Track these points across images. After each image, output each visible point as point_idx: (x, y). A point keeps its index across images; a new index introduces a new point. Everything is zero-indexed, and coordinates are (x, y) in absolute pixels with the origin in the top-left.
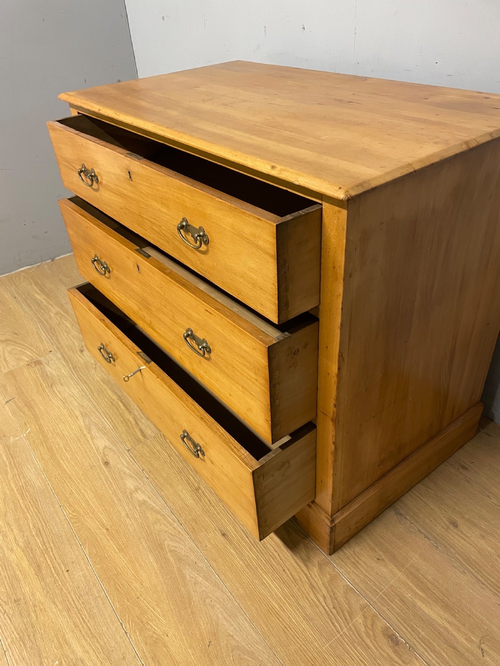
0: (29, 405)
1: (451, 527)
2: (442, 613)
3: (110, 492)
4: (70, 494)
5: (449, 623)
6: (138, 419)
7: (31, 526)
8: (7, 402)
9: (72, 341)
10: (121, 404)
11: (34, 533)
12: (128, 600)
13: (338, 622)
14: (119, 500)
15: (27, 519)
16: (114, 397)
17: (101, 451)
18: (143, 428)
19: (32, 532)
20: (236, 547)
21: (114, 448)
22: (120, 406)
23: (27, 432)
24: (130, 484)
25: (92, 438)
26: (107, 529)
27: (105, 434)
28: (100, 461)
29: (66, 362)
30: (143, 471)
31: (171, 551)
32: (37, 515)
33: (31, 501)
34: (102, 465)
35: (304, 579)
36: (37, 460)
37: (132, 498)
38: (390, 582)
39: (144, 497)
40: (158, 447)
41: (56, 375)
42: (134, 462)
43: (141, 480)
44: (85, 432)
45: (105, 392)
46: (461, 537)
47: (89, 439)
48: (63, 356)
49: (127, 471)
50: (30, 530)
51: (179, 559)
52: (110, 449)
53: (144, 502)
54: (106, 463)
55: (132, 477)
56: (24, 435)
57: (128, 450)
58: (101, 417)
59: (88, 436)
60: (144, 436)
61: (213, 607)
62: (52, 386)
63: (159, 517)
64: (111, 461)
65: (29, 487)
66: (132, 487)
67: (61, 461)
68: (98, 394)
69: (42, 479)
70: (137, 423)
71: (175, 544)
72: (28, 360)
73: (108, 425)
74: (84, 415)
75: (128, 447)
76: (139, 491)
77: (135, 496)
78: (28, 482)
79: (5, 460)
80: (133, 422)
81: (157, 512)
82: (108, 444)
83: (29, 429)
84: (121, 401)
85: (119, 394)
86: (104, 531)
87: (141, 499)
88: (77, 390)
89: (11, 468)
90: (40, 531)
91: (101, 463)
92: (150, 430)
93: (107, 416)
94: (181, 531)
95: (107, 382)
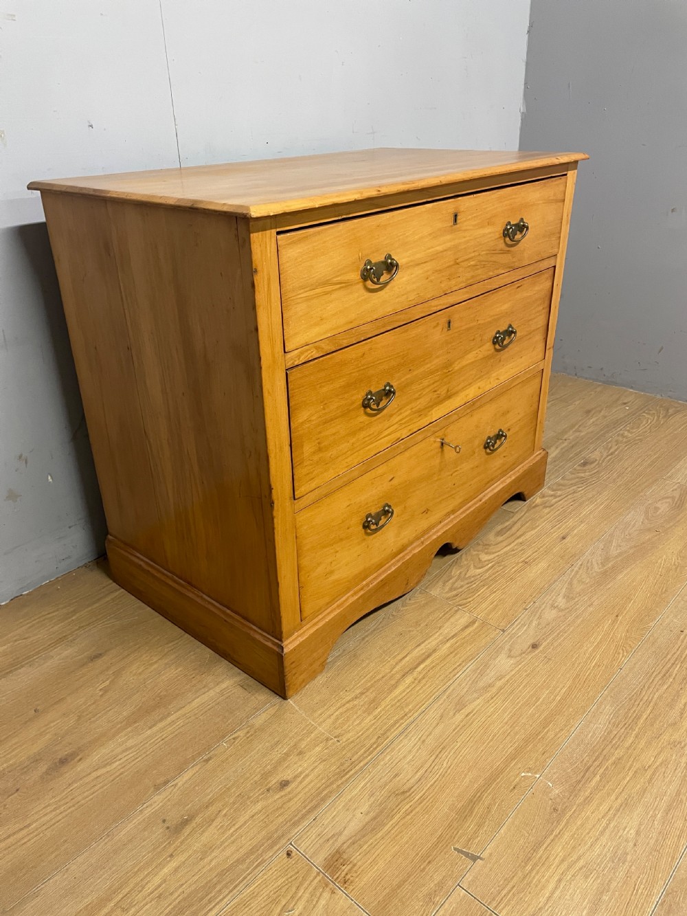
0: (465, 811)
3: (571, 630)
4: (599, 666)
6: (445, 638)
7: (665, 687)
8: (474, 858)
9: (245, 823)
10: (422, 666)
11: (671, 680)
13: (590, 483)
14: (577, 617)
15: (660, 697)
16: (409, 680)
17: (518, 658)
18: (459, 628)
19: (671, 682)
20: (570, 530)
21: (507, 647)
22: (426, 666)
23: (530, 774)
24: (551, 615)
25: (500, 678)
26: (617, 616)
27: (487, 666)
28: (534, 654)
29: (324, 800)
30: (527, 609)
31: (604, 566)
32: (649, 688)
33: (637, 703)
34: (541, 648)
35: (571, 496)
36: (573, 729)
37: (568, 608)
39: (560, 599)
40: (487, 603)
41: (372, 799)
42: (518, 621)
43: (540, 607)
44: (494, 690)
47: (504, 680)
48: (309, 812)
49: (535, 622)
50: (670, 686)
51: (607, 559)
52: (510, 650)
53: (566, 597)
54: (534, 646)
55: (541, 616)
56: (538, 776)
57: (503, 631)
58: (457, 682)
59: (499, 684)
60: (473, 622)
61: (630, 535)
62: (404, 793)
63: (575, 582)
64: (529, 643)
65: (620, 718)
66: (554, 611)
67: (558, 698)
68: (407, 705)
69: (598, 708)
70: (453, 637)
71: (596, 564)
72: (326, 895)
73: (471, 666)
74: (460, 705)
75: (499, 633)
76: (556, 605)
77: (563, 607)
78: (614, 723)
79: (598, 778)
80: (452, 641)
81: (571, 584)
82: (503, 656)
83: (523, 774)
84: (415, 668)
85: (398, 676)
86: (620, 618)
87: (564, 600)
88: (406, 741)
89: (606, 759)
90: (665, 675)
91: (537, 652)
92: (462, 619)
93: (452, 674)
94: (580, 563)
95: (374, 703)
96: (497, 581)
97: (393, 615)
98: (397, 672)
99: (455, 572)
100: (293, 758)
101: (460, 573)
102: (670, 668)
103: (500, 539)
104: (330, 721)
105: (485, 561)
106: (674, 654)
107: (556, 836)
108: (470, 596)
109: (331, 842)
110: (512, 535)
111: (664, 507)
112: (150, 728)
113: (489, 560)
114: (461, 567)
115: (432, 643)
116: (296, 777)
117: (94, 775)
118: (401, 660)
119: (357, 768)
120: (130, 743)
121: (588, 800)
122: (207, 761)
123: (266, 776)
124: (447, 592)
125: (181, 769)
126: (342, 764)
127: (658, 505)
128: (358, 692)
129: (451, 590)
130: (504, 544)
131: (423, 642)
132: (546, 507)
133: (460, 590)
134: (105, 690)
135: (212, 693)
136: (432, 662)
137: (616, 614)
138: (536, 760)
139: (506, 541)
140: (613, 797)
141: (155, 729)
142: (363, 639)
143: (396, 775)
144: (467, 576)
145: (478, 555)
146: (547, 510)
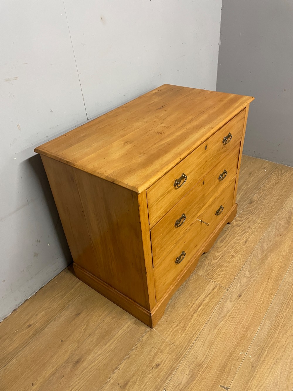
0: (223, 369)
3: (252, 287)
4: (264, 303)
6: (206, 295)
7: (288, 310)
8: (227, 389)
9: (147, 382)
10: (200, 309)
11: (289, 307)
13: (254, 212)
14: (254, 281)
15: (286, 315)
16: (196, 315)
17: (234, 302)
18: (211, 290)
19: (290, 308)
20: (248, 238)
21: (230, 297)
22: (201, 309)
23: (243, 353)
24: (244, 280)
25: (228, 312)
26: (269, 279)
27: (223, 306)
28: (240, 300)
29: (173, 370)
30: (235, 278)
31: (262, 255)
32: (282, 311)
33: (278, 319)
34: (242, 297)
35: (247, 220)
36: (256, 332)
37: (250, 277)
39: (247, 273)
40: (220, 277)
41: (189, 369)
42: (233, 284)
43: (240, 277)
44: (227, 317)
45: (194, 324)
47: (230, 312)
48: (168, 376)
49: (239, 285)
50: (289, 310)
51: (263, 251)
52: (231, 299)
53: (249, 271)
54: (240, 296)
55: (240, 281)
56: (246, 353)
57: (228, 290)
58: (213, 315)
59: (228, 314)
60: (216, 286)
61: (271, 238)
62: (200, 365)
63: (252, 263)
64: (238, 294)
65: (272, 325)
66: (245, 279)
67: (250, 319)
68: (197, 327)
69: (265, 322)
70: (210, 294)
71: (259, 254)
73: (218, 307)
74: (216, 325)
75: (226, 291)
76: (246, 275)
77: (248, 276)
78: (271, 328)
79: (266, 352)
80: (209, 296)
81: (250, 265)
82: (228, 301)
83: (241, 353)
84: (197, 310)
85: (191, 314)
86: (270, 280)
87: (249, 273)
88: (198, 343)
89: (269, 344)
90: (287, 305)
91: (241, 298)
92: (211, 285)
93: (211, 312)
94: (253, 254)
95: (184, 328)
96: (223, 266)
97: (186, 286)
98: (191, 312)
99: (207, 262)
100: (159, 354)
101: (209, 263)
102: (289, 302)
103: (222, 244)
104: (170, 336)
105: (217, 256)
106: (290, 294)
107: (254, 377)
108: (213, 274)
109: (178, 387)
110: (226, 242)
111: (283, 223)
112: (105, 345)
113: (219, 256)
114: (208, 260)
115: (202, 297)
116: (162, 362)
117: (89, 367)
118: (192, 306)
119: (183, 356)
120: (100, 352)
121: (264, 362)
122: (129, 358)
123: (151, 362)
124: (205, 273)
125: (120, 362)
126: (177, 355)
127: (280, 222)
128: (178, 322)
129: (206, 271)
130: (223, 247)
131: (199, 298)
132: (238, 227)
133: (210, 271)
134: (85, 330)
135: (125, 328)
136: (203, 307)
137: (268, 278)
138: (245, 346)
139: (225, 245)
140: (272, 359)
141: (107, 345)
142: (176, 298)
143: (197, 358)
144: (211, 264)
145: (214, 253)
146: (238, 228)
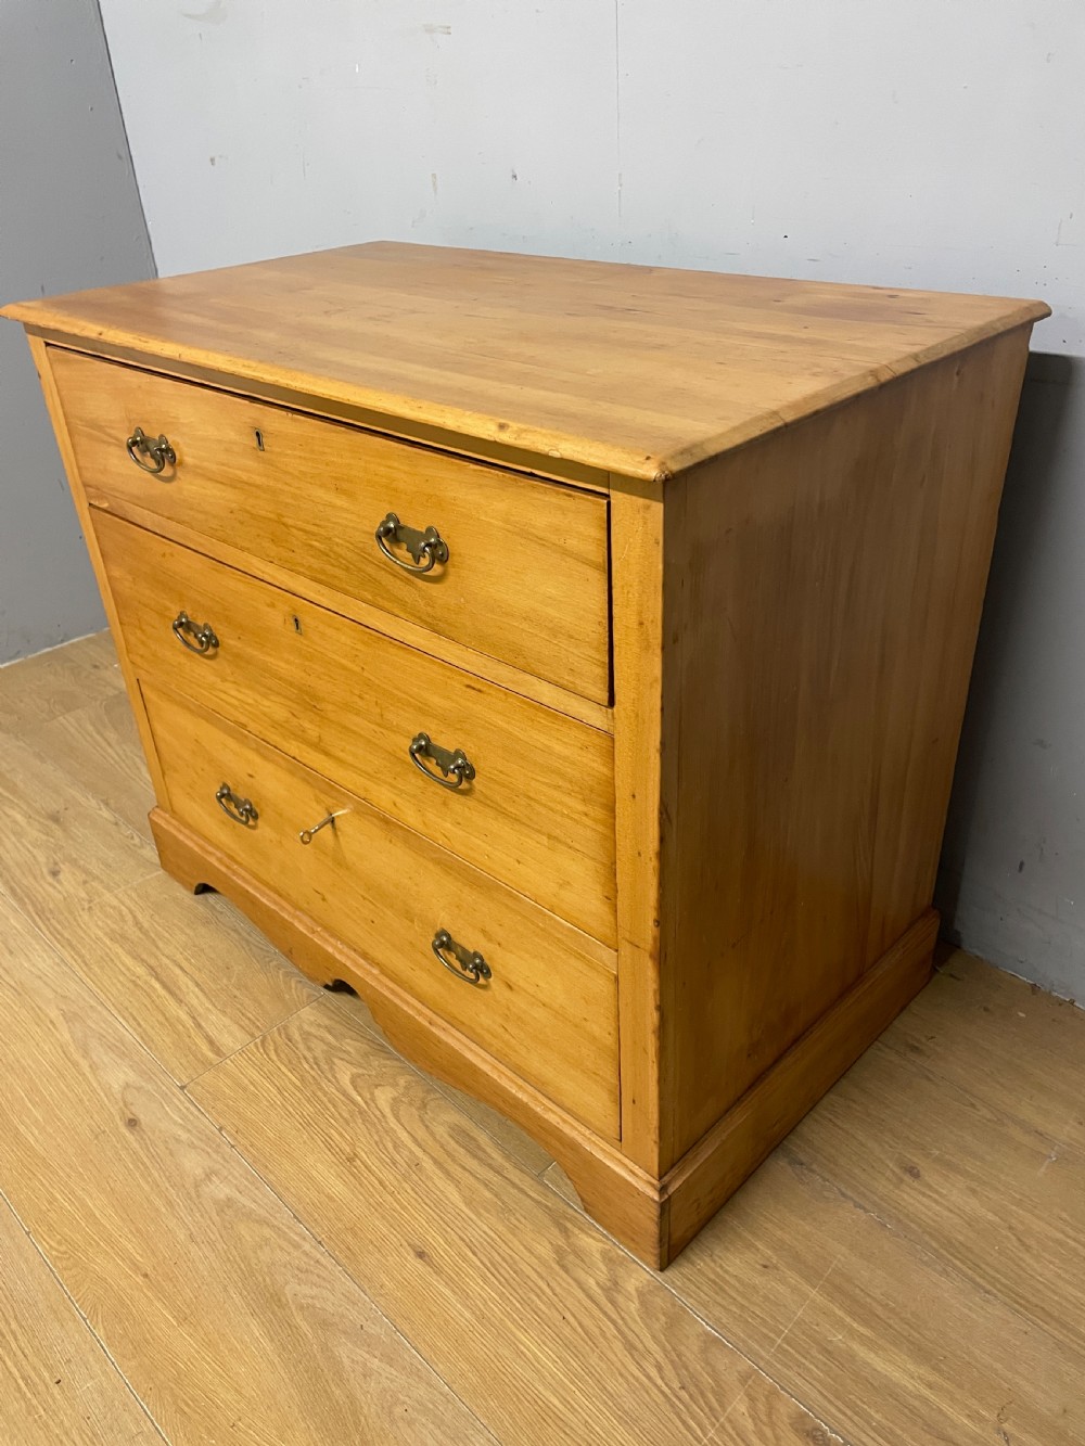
1: (907, 1178)
2: (911, 1367)
3: (146, 1188)
4: (50, 1203)
5: (930, 1386)
6: (200, 1015)
9: (30, 852)
10: (157, 986)
12: (209, 1433)
13: (693, 1418)
14: (170, 1204)
16: (140, 970)
17: (119, 1096)
18: (213, 1033)
20: (451, 1279)
21: (148, 1087)
22: (155, 990)
24: (193, 1165)
25: (93, 1067)
26: (146, 1276)
27: (123, 1055)
28: (117, 1118)
29: (20, 900)
30: (220, 1130)
31: (301, 1308)
34: (124, 1130)
35: (611, 1330)
37: (198, 1196)
38: (795, 1313)
39: (227, 1191)
40: (255, 1076)
42: (196, 1113)
43: (217, 1152)
44: (77, 1057)
45: (118, 962)
46: (930, 1197)
47: (87, 1070)
49: (184, 1136)
51: (325, 1325)
52: (139, 1089)
53: (230, 1202)
54: (132, 1123)
55: (195, 1147)
57: (182, 1088)
58: (110, 1019)
59: (84, 1064)
60: (218, 1051)
61: (410, 1423)
63: (267, 1232)
64: (142, 1117)
66: (199, 1171)
67: (22, 1128)
68: (102, 968)
70: (199, 1026)
71: (315, 1291)
73: (130, 1036)
74: (70, 1018)
75: (180, 1080)
76: (214, 1178)
77: (207, 1190)
80: (189, 1023)
81: (263, 1222)
82: (132, 1077)
84: (157, 978)
85: (152, 962)
86: (140, 1280)
87: (222, 1196)
88: (51, 963)
91: (122, 1124)
92: (230, 1037)
93: (127, 1015)
94: (322, 1260)
95: (120, 938)
96: (309, 1101)
97: (271, 961)
98: (159, 961)
99: (351, 1046)
100: (81, 877)
101: (348, 1053)
103: (441, 1131)
104: (113, 902)
105: (372, 1094)
106: (16, 1339)
108: (282, 1056)
110: (449, 1154)
113: (373, 1100)
114: (366, 1055)
115: (194, 997)
116: (57, 880)
123: (73, 861)
124: (300, 1028)
128: (146, 925)
129: (306, 1036)
130: (421, 1134)
131: (202, 990)
132: (558, 1251)
133: (301, 1046)
139: (430, 1142)
142: (236, 931)
144: (336, 1061)
145: (395, 1085)
146: (544, 1250)
